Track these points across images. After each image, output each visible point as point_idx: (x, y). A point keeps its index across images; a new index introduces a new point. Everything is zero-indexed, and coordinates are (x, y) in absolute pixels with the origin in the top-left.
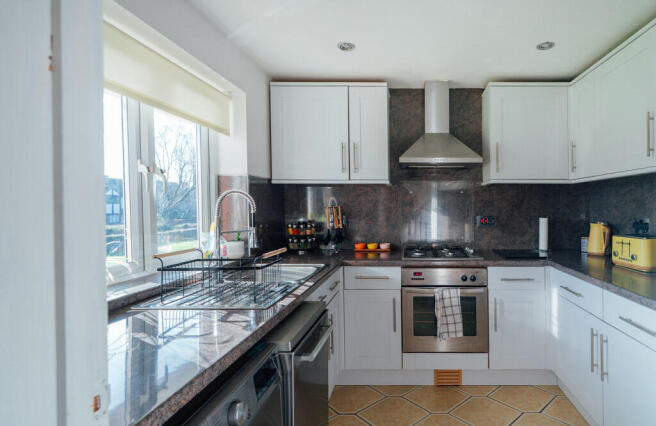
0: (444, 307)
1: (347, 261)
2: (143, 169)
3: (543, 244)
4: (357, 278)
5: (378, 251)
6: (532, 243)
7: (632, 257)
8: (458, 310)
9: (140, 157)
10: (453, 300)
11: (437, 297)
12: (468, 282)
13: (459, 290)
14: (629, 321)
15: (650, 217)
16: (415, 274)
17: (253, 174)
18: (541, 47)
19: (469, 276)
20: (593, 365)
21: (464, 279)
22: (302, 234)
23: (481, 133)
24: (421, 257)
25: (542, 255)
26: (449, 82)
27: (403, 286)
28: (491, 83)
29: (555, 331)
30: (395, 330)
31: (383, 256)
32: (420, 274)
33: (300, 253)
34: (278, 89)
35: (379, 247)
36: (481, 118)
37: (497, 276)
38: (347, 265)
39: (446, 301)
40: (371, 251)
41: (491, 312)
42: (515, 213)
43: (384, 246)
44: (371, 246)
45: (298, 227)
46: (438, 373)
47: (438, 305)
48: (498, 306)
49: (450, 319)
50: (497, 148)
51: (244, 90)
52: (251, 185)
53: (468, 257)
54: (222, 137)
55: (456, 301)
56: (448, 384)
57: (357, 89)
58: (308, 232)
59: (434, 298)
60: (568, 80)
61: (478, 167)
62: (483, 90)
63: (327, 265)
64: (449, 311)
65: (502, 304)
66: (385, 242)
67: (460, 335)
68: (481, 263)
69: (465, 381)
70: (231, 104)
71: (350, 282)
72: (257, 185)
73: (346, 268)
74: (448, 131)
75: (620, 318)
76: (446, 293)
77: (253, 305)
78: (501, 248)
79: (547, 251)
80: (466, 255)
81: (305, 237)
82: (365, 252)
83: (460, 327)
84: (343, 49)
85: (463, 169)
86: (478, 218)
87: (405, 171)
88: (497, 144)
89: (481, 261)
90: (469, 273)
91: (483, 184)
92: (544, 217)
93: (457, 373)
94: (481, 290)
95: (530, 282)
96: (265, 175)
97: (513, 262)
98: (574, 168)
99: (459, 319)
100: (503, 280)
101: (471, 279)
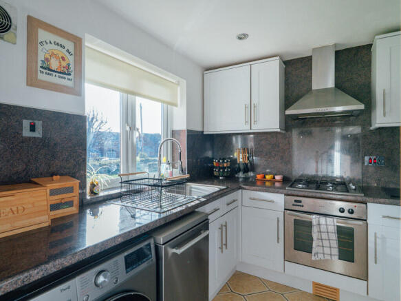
0: (320, 232)
1: (244, 187)
2: (128, 128)
4: (251, 199)
5: (273, 181)
8: (334, 237)
9: (127, 122)
10: (330, 227)
11: (314, 222)
12: (346, 214)
13: (336, 220)
16: (296, 201)
17: (190, 129)
19: (347, 209)
21: (342, 211)
22: (221, 166)
23: (370, 83)
24: (303, 188)
26: (335, 45)
27: (285, 209)
28: (377, 37)
30: (278, 242)
31: (277, 184)
32: (300, 202)
33: (221, 178)
34: (208, 75)
35: (274, 178)
37: (379, 213)
38: (245, 189)
39: (322, 227)
40: (269, 181)
41: (371, 245)
43: (278, 178)
44: (268, 177)
45: (219, 161)
46: (316, 285)
47: (315, 230)
48: (379, 241)
49: (326, 243)
50: (384, 95)
51: (185, 79)
52: (188, 136)
53: (348, 192)
54: (174, 108)
55: (332, 229)
56: (326, 297)
57: (257, 66)
58: (225, 165)
59: (311, 222)
62: (371, 45)
63: (227, 188)
64: (325, 236)
65: (383, 238)
66: (279, 175)
67: (336, 258)
69: (342, 298)
70: (179, 89)
71: (247, 202)
72: (192, 135)
73: (244, 191)
74: (333, 86)
76: (323, 220)
77: (158, 209)
81: (224, 168)
82: (264, 180)
83: (335, 251)
84: (240, 39)
85: (350, 116)
86: (367, 158)
87: (297, 121)
88: (384, 90)
89: (360, 196)
90: (347, 206)
91: (371, 128)
93: (335, 290)
94: (360, 223)
96: (200, 129)
97: (397, 201)
99: (334, 244)
100: (384, 217)
101: (349, 212)
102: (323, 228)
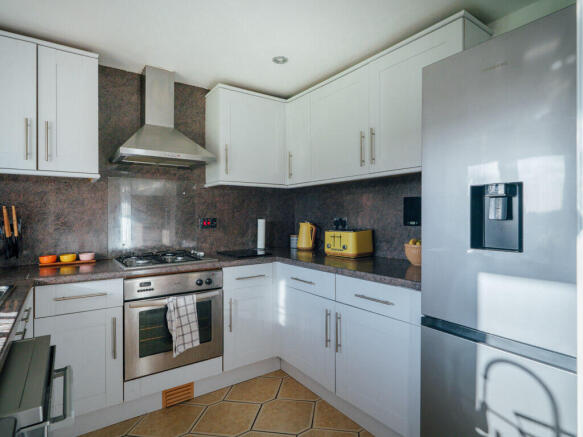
0: (179, 317)
3: (261, 244)
4: (57, 300)
5: (76, 264)
6: (250, 243)
7: (344, 247)
8: (194, 318)
10: (189, 307)
11: (171, 307)
12: (204, 286)
13: (195, 296)
14: (363, 297)
15: (348, 216)
16: (141, 285)
18: (276, 60)
19: (204, 279)
20: (327, 341)
21: (200, 283)
23: (204, 134)
25: (260, 253)
26: (175, 74)
27: (125, 301)
28: (220, 85)
29: (282, 319)
30: (115, 356)
31: (84, 269)
32: (149, 284)
35: (78, 259)
36: (204, 119)
37: (232, 277)
39: (180, 309)
40: (66, 265)
41: (226, 314)
42: (237, 214)
43: (85, 257)
44: (65, 259)
46: (167, 394)
47: (172, 316)
48: (233, 307)
49: (186, 329)
50: (226, 150)
53: (201, 260)
55: (192, 308)
56: (178, 402)
59: (166, 308)
60: (286, 98)
61: (201, 165)
62: (208, 91)
64: (184, 320)
65: (236, 303)
67: (197, 343)
68: (217, 265)
69: (197, 392)
73: (37, 288)
74: (172, 126)
75: (356, 295)
76: (181, 300)
78: (222, 249)
79: (265, 250)
80: (196, 258)
82: (57, 266)
83: (196, 335)
88: (226, 145)
89: (214, 263)
90: (203, 276)
91: (206, 186)
92: (261, 218)
93: (189, 387)
94: (216, 293)
95: (263, 278)
97: (247, 261)
98: (291, 175)
99: (195, 326)
100: (238, 279)
101: (206, 283)
102: (182, 311)
